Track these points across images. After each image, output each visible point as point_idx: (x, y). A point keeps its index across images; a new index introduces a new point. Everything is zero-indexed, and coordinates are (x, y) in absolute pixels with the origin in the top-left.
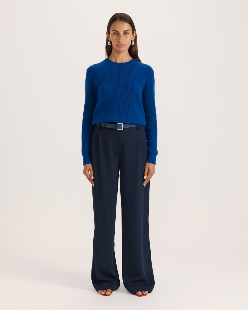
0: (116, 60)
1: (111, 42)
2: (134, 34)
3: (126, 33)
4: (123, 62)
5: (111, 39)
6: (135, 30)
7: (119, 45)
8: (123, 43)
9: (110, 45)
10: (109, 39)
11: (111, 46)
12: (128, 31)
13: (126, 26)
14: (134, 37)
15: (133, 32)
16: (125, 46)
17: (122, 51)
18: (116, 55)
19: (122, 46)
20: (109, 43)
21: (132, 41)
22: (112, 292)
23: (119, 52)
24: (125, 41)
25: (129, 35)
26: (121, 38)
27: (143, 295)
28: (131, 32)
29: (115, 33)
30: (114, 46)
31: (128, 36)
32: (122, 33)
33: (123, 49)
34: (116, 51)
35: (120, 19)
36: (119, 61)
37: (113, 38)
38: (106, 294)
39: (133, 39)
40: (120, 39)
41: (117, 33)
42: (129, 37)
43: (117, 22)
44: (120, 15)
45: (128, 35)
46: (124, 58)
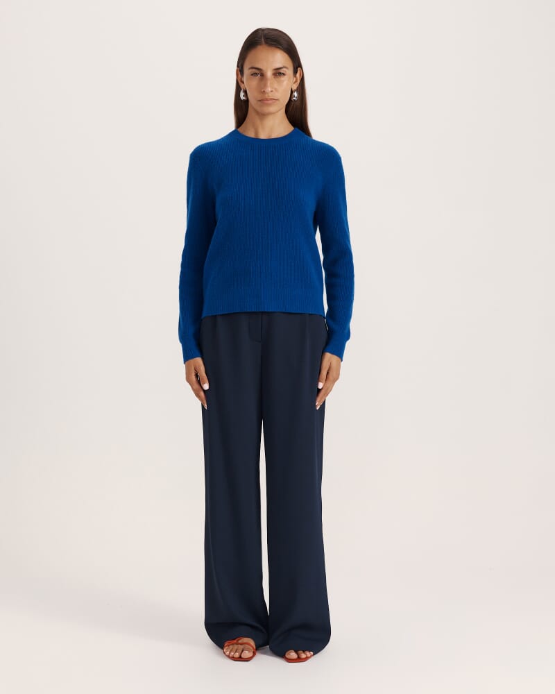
0: (257, 133)
1: (245, 92)
2: (298, 75)
3: (278, 73)
4: (274, 136)
5: (245, 86)
6: (300, 66)
7: (263, 101)
8: (271, 95)
9: (244, 98)
10: (242, 86)
11: (247, 101)
12: (284, 69)
13: (279, 59)
14: (296, 81)
15: (295, 72)
16: (277, 102)
17: (269, 114)
18: (258, 121)
19: (270, 102)
20: (242, 94)
21: (292, 92)
22: (254, 654)
23: (263, 116)
24: (276, 90)
25: (286, 77)
26: (269, 84)
27: (299, 660)
28: (290, 72)
29: (254, 74)
30: (252, 101)
31: (283, 81)
32: (269, 74)
33: (272, 109)
34: (257, 113)
35: (266, 43)
36: (263, 136)
37: (251, 84)
38: (243, 656)
39: (295, 87)
40: (265, 85)
41: (259, 73)
42: (285, 83)
43: (259, 47)
44: (266, 32)
45: (283, 78)
46: (276, 126)
